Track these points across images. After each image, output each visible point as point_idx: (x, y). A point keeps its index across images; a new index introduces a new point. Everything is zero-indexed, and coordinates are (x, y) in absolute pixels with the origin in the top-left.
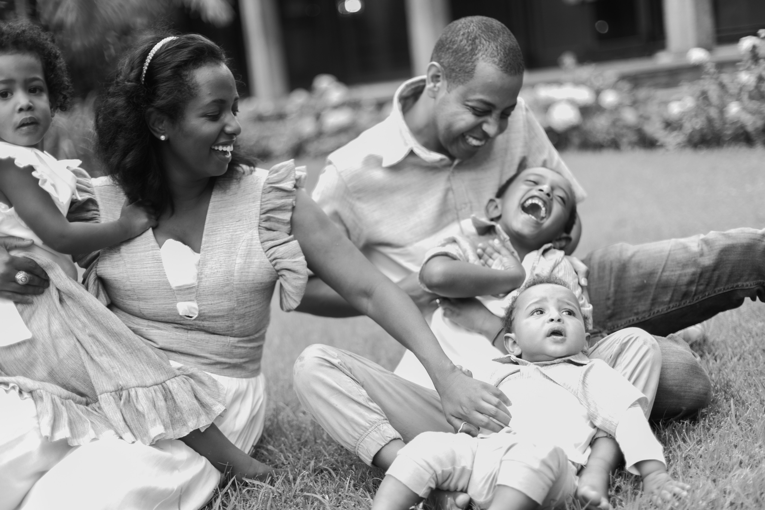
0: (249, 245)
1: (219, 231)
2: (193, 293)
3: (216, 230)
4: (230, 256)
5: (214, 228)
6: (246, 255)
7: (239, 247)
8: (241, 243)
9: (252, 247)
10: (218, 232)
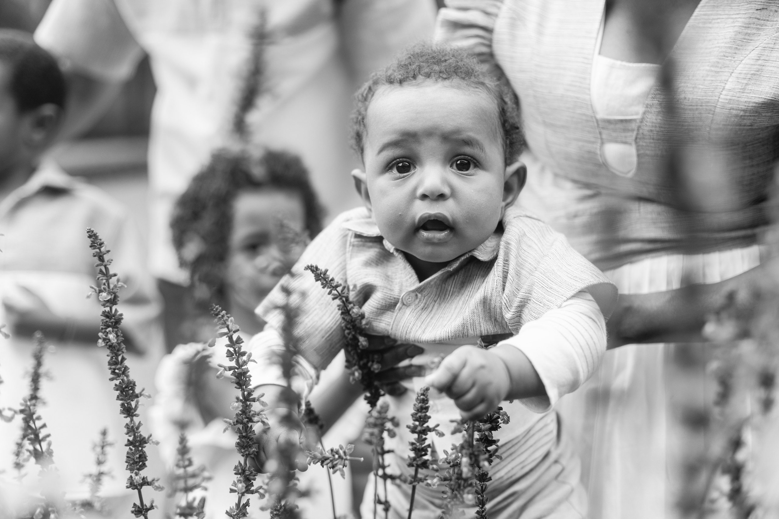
0: (763, 58)
1: (718, 23)
2: (633, 130)
3: (714, 21)
4: (718, 72)
5: (712, 17)
6: (749, 76)
7: (742, 58)
8: (748, 53)
9: (767, 64)
10: (716, 25)
